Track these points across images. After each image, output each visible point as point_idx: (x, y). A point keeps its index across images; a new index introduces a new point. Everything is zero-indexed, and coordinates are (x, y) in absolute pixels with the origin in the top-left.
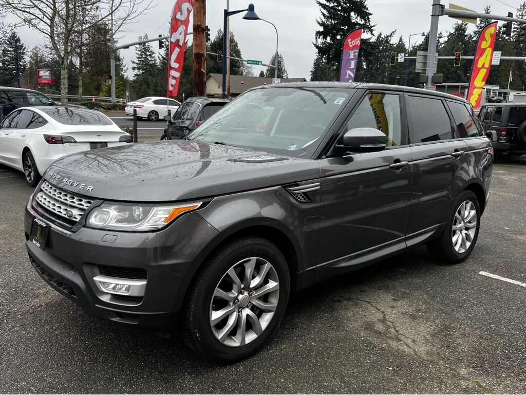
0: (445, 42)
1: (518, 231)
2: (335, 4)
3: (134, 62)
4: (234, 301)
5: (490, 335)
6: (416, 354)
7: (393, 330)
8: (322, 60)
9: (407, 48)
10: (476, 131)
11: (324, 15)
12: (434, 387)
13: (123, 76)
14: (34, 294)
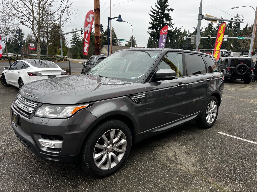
0: (204, 31)
1: (235, 113)
2: (157, 15)
3: (71, 41)
4: (105, 149)
5: (222, 162)
6: (189, 172)
7: (179, 160)
8: (152, 39)
9: (188, 34)
10: (216, 70)
11: (152, 20)
12: (197, 188)
13: (66, 46)
14: (17, 145)
